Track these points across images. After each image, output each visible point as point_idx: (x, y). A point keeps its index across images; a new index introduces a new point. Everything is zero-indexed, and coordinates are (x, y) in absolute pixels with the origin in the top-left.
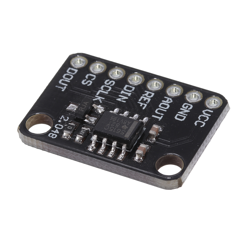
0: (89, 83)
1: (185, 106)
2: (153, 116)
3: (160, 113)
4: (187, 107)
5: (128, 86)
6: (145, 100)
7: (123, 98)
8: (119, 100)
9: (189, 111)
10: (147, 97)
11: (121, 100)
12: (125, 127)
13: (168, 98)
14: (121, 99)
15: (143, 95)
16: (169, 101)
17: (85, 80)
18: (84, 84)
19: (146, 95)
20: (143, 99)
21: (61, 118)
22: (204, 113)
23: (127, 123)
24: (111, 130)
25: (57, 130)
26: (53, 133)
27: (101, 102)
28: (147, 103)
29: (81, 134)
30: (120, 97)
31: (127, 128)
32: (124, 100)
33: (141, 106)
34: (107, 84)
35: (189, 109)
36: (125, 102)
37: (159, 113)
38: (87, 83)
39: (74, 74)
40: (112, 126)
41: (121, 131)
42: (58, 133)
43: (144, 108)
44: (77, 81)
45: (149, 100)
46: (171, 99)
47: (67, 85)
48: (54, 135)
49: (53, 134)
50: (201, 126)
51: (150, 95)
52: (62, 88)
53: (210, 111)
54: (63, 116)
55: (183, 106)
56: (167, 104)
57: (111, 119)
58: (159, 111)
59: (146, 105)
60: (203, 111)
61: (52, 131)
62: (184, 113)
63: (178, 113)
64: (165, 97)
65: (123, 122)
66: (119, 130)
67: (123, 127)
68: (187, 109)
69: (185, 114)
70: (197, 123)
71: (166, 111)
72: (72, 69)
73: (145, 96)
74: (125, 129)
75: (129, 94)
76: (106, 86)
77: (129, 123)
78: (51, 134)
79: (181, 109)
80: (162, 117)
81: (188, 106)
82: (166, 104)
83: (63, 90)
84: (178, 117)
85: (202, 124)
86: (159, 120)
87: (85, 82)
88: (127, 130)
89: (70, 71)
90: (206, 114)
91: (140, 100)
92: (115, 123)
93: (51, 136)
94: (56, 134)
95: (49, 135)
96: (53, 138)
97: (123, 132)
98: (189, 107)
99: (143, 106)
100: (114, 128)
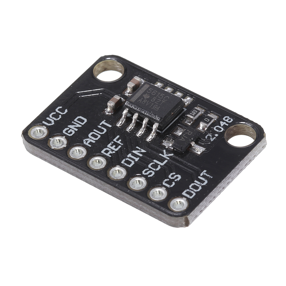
0: (173, 176)
1: (71, 133)
2: (110, 126)
3: (101, 128)
4: (69, 132)
5: (128, 165)
6: (114, 146)
7: (138, 152)
8: (143, 151)
9: (69, 126)
10: (110, 150)
11: (141, 150)
12: (146, 96)
13: (87, 144)
14: (141, 152)
15: (114, 152)
16: (87, 141)
17: (176, 180)
18: (178, 176)
19: (110, 152)
20: (116, 148)
21: (214, 138)
22: (53, 121)
23: (143, 100)
24: (162, 95)
25: (222, 125)
26: (227, 123)
27: (164, 151)
28: (113, 142)
29: (195, 111)
30: (141, 153)
31: (144, 95)
32: (138, 150)
33: (120, 140)
34: (151, 171)
35: (68, 129)
36: (137, 147)
37: (103, 128)
38: (175, 176)
39: (188, 190)
40: (160, 99)
41: (152, 92)
42: (221, 122)
43: (118, 137)
44: (186, 180)
45: (109, 146)
46: (85, 143)
47: (199, 177)
48: (226, 120)
49: (228, 121)
50: (61, 107)
51: (107, 152)
52: (205, 174)
53: (46, 123)
54: (212, 140)
55: (73, 132)
56: (90, 138)
57: (159, 107)
58: (103, 131)
59: (115, 140)
60: (53, 124)
61: (227, 125)
62: (75, 125)
63: (81, 126)
64: (90, 146)
65: (147, 102)
66: (154, 93)
67: (148, 97)
68: (70, 129)
69: (75, 123)
70: (64, 112)
71: (94, 130)
72: (188, 196)
73: (112, 151)
74: (146, 94)
75: (130, 155)
76: (154, 169)
77: (140, 100)
78: (229, 122)
79: (77, 130)
80: (101, 124)
81: (67, 133)
82: (92, 139)
83: (205, 171)
84: (83, 121)
85: (59, 110)
86: (105, 120)
87: (177, 178)
88: (145, 93)
89: (191, 194)
90: (51, 121)
91: (120, 147)
92: (156, 102)
93: (230, 119)
94: (224, 121)
95: (232, 120)
96: (228, 117)
97: (149, 91)
98: (67, 131)
99: (118, 140)
100: (158, 96)
